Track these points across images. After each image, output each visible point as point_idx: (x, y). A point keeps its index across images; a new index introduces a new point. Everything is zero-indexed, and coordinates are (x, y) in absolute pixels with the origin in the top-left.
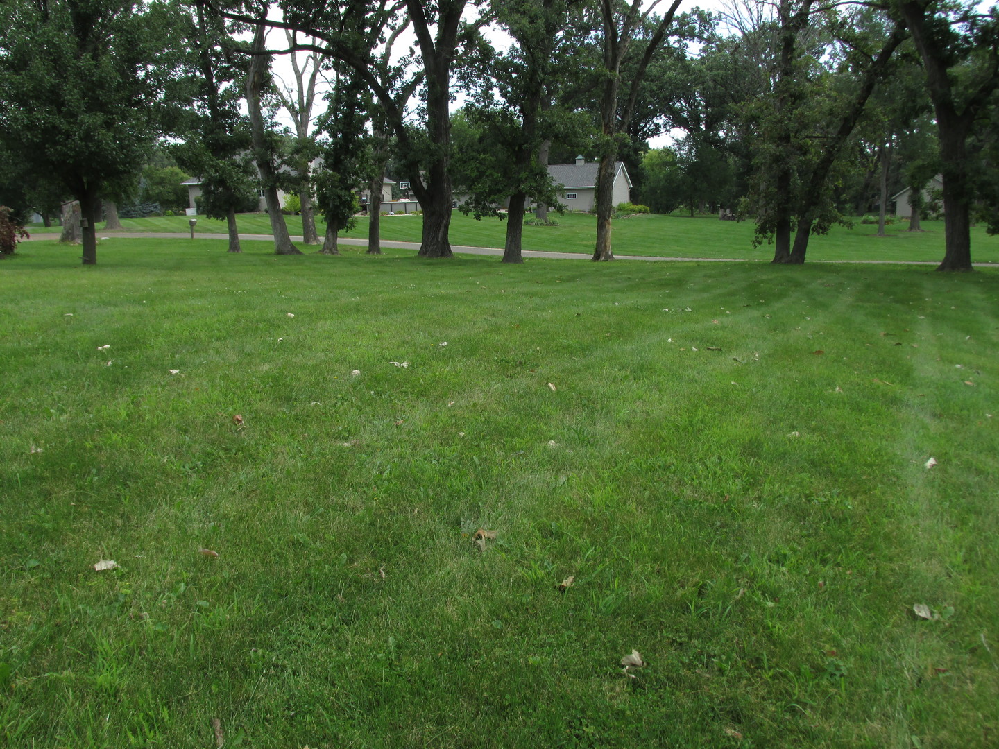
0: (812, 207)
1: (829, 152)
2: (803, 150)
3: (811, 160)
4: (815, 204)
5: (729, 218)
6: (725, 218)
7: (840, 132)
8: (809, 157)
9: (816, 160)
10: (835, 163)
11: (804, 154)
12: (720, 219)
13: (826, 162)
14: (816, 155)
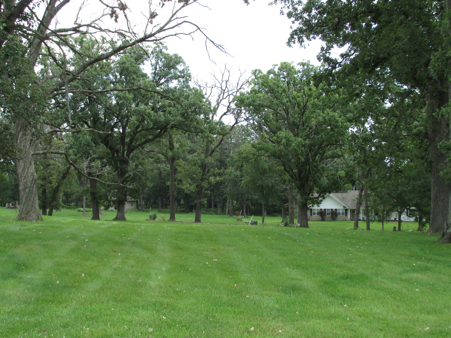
0: (54, 201)
1: (59, 184)
2: (51, 183)
3: (53, 186)
4: (54, 200)
5: (11, 208)
6: (9, 207)
7: (62, 178)
8: (53, 185)
9: (55, 186)
10: (61, 187)
11: (51, 184)
12: (7, 208)
13: (58, 187)
14: (55, 185)
